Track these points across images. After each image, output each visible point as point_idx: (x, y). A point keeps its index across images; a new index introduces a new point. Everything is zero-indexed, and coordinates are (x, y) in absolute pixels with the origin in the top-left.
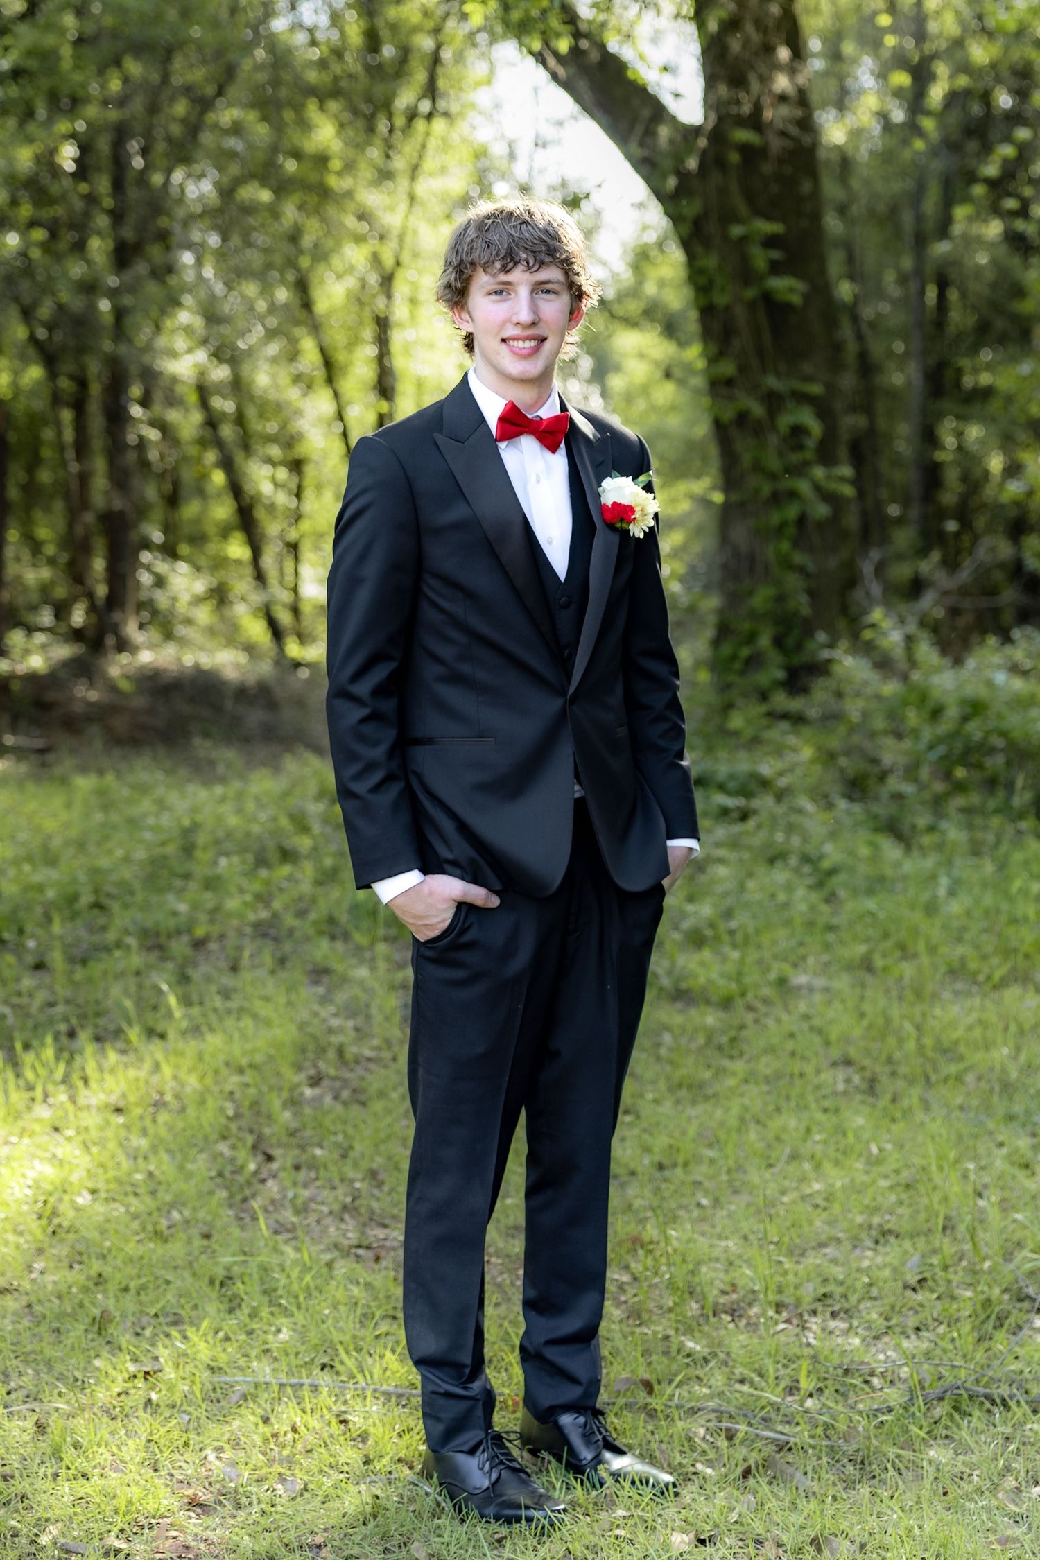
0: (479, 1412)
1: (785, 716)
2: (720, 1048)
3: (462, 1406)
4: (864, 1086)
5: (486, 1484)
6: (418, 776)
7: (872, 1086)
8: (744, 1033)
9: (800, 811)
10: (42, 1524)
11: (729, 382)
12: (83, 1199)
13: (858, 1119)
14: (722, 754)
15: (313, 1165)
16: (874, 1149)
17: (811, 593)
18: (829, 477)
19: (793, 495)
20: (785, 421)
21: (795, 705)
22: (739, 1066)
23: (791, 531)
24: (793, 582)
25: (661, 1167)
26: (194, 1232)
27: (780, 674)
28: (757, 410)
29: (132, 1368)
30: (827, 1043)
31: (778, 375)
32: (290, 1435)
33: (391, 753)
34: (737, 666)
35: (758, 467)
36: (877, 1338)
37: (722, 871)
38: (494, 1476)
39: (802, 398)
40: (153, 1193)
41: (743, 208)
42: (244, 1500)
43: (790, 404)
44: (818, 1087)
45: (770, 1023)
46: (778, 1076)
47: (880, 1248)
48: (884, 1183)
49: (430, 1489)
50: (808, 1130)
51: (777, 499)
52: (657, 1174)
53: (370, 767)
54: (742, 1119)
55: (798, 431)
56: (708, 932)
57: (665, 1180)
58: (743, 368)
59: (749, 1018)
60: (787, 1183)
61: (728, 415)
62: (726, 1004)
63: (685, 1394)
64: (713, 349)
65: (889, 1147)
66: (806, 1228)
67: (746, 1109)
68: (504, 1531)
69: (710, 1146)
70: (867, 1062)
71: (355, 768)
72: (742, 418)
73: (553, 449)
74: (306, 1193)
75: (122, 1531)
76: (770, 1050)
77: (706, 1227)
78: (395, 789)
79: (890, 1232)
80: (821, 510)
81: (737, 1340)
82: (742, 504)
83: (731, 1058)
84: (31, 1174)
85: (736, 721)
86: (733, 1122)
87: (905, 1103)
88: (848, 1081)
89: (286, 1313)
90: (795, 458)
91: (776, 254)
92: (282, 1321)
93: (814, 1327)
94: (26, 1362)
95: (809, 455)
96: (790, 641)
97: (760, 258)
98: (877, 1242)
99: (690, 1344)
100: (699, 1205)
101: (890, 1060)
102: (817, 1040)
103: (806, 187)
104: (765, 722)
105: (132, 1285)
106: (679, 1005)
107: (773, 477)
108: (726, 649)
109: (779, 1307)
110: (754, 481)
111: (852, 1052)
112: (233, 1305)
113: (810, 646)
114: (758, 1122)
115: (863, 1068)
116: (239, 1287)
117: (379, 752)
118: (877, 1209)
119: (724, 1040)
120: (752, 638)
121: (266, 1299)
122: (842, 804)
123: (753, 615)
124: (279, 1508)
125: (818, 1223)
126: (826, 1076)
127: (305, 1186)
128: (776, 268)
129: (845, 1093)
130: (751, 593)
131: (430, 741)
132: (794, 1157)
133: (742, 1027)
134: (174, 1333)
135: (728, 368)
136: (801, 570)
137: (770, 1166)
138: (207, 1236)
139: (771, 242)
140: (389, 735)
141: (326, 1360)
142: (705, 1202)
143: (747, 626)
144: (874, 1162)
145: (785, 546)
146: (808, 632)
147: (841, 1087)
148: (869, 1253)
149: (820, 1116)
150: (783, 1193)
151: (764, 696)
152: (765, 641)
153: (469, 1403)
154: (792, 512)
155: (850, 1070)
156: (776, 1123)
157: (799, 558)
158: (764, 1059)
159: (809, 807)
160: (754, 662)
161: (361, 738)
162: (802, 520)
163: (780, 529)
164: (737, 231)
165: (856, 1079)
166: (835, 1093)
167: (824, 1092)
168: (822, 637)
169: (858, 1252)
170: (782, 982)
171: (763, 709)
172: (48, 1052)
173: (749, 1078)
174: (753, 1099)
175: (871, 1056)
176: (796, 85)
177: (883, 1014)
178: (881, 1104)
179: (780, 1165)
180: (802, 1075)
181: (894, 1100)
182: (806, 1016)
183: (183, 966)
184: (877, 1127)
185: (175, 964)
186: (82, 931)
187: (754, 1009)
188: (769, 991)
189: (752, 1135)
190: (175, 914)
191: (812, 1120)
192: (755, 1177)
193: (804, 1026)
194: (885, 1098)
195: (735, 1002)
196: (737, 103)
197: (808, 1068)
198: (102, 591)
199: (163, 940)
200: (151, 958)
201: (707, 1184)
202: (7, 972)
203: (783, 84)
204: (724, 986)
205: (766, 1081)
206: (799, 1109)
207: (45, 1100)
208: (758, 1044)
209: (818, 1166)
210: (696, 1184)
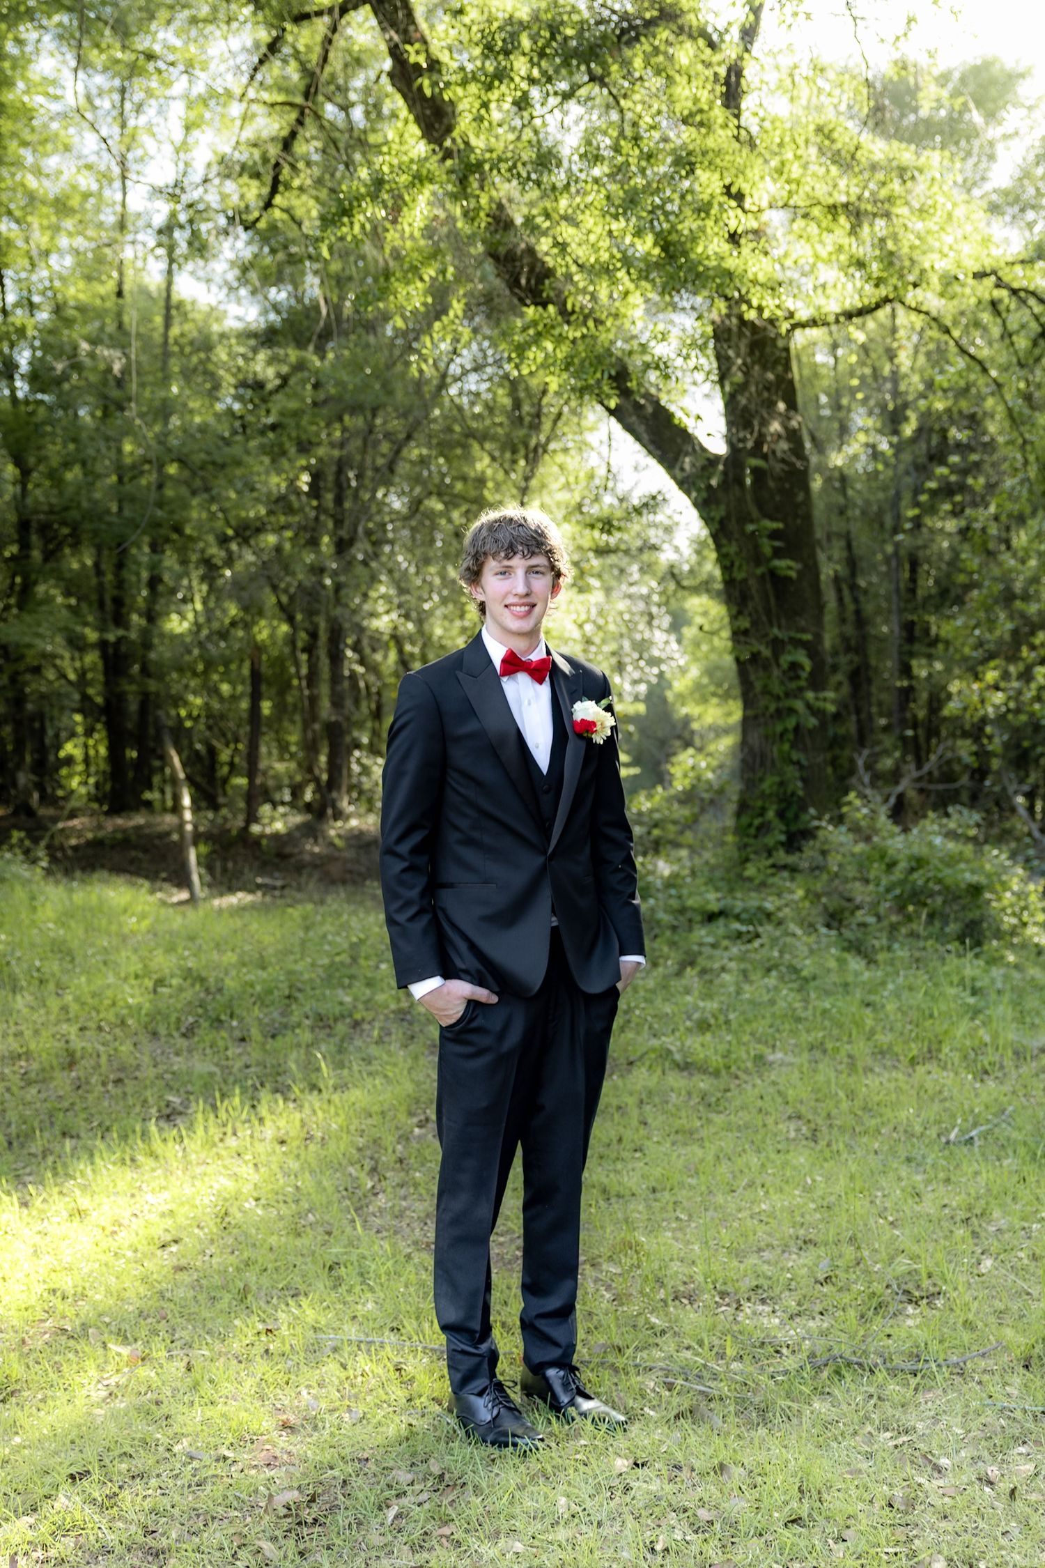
0: (486, 1366)
1: (784, 867)
2: (709, 1105)
3: (474, 1361)
4: (809, 1135)
5: (489, 1418)
6: (443, 910)
7: (814, 1136)
8: (728, 1095)
10: (178, 1437)
11: (745, 632)
12: (250, 1204)
13: (801, 1158)
14: (738, 895)
16: (809, 1181)
17: (803, 780)
18: (817, 699)
19: (791, 711)
20: (785, 659)
21: (790, 859)
22: (719, 1119)
23: (791, 736)
24: (791, 772)
25: (654, 1190)
26: (320, 1230)
27: (783, 838)
28: (766, 652)
29: (260, 1327)
30: (787, 1103)
31: (780, 627)
33: (423, 895)
34: (752, 831)
35: (766, 691)
36: (791, 1318)
37: (726, 977)
38: (495, 1412)
39: (798, 643)
40: (297, 1201)
41: (755, 512)
42: (320, 1425)
43: (789, 647)
44: (776, 1134)
45: (749, 1087)
46: (747, 1126)
47: (802, 1253)
48: (812, 1206)
50: (764, 1166)
51: (779, 714)
52: (651, 1196)
53: (407, 904)
54: (718, 1158)
55: (795, 666)
56: (712, 1021)
57: (656, 1200)
58: (755, 623)
59: (733, 1083)
60: (743, 1204)
61: (745, 655)
62: (716, 1074)
63: (645, 1355)
64: (734, 610)
65: (819, 1178)
66: (751, 1237)
67: (722, 1149)
69: (690, 1175)
70: (811, 1117)
71: (396, 905)
72: (755, 658)
73: (541, 682)
74: (404, 1203)
75: (232, 1444)
76: (743, 1107)
77: (679, 1235)
78: (425, 919)
79: (811, 1241)
80: (812, 721)
81: (691, 1318)
82: (755, 717)
83: (720, 1112)
84: (217, 1186)
86: (710, 1158)
87: (834, 1148)
88: (798, 1130)
89: (371, 1290)
90: (793, 685)
91: (778, 544)
93: (747, 1309)
94: (188, 1320)
95: (803, 683)
96: (790, 814)
97: (767, 546)
98: (801, 1249)
99: (654, 1320)
100: (677, 1219)
101: (829, 1116)
102: (779, 1100)
103: (800, 497)
104: (770, 871)
105: (270, 1266)
106: (685, 1074)
107: (778, 698)
108: (745, 820)
109: (723, 1295)
110: (763, 702)
111: (803, 1110)
112: (337, 1283)
113: (804, 817)
114: (729, 1159)
115: (809, 1121)
116: (342, 1271)
117: (414, 893)
118: (802, 1225)
119: (713, 1099)
120: (762, 812)
121: (359, 1279)
122: (823, 930)
123: (763, 796)
124: (343, 1431)
125: (760, 1234)
126: (782, 1127)
127: (405, 1198)
128: (778, 554)
129: (794, 1140)
130: (762, 780)
131: (451, 886)
132: (751, 1185)
133: (727, 1090)
134: (291, 1302)
135: (744, 624)
136: (798, 764)
137: (733, 1191)
138: (329, 1233)
139: (773, 535)
140: (421, 882)
141: (395, 1324)
142: (682, 1216)
143: (759, 803)
144: (808, 1190)
145: (786, 746)
146: (803, 808)
147: (792, 1134)
148: (795, 1257)
149: (773, 1156)
150: (740, 1210)
151: (769, 852)
152: (771, 814)
153: (478, 1359)
154: (791, 723)
155: (800, 1122)
156: (741, 1161)
157: (795, 755)
158: (740, 1114)
159: (798, 931)
160: (764, 829)
161: (402, 883)
162: (797, 729)
163: (781, 737)
164: (751, 528)
165: (804, 1129)
166: (788, 1139)
167: (778, 1138)
168: (812, 811)
169: (786, 1255)
170: (759, 1059)
171: (769, 862)
172: (237, 1101)
173: (728, 1128)
174: (727, 1142)
175: (816, 1112)
176: (785, 427)
177: (828, 1082)
178: (819, 1148)
179: (740, 1190)
180: (765, 1125)
181: (828, 1145)
182: (774, 1083)
183: (342, 1041)
184: (813, 1165)
185: (337, 1039)
186: (276, 1015)
187: (737, 1077)
188: (749, 1065)
189: (724, 1168)
190: (341, 1003)
191: (768, 1158)
192: (720, 1199)
193: (771, 1090)
194: (823, 1143)
195: (723, 1072)
196: (744, 440)
197: (770, 1121)
198: (325, 777)
199: (331, 1022)
200: (322, 1034)
201: (685, 1203)
202: (221, 1043)
203: (775, 426)
204: (716, 1061)
205: (739, 1129)
206: (759, 1151)
207: (235, 1134)
208: (737, 1103)
209: (767, 1193)
210: (677, 1203)
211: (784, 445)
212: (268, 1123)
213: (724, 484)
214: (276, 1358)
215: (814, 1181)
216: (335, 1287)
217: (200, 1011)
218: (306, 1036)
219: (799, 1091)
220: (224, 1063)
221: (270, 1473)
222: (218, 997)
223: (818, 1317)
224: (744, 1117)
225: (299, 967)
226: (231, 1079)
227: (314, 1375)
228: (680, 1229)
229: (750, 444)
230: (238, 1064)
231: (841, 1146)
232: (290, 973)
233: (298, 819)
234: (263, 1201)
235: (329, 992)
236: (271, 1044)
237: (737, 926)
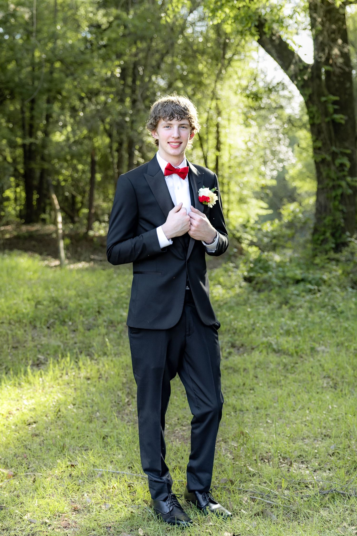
0: (166, 487)
1: (333, 259)
2: (287, 370)
3: (160, 485)
4: (333, 385)
5: (168, 511)
7: (335, 387)
8: (297, 365)
9: (335, 291)
10: (25, 512)
11: (319, 149)
12: (70, 407)
13: (328, 396)
14: (311, 271)
16: (330, 407)
17: (345, 219)
18: (352, 181)
19: (340, 186)
20: (338, 162)
21: (337, 256)
23: (339, 198)
24: (339, 215)
25: (257, 408)
26: (102, 420)
27: (333, 246)
28: (329, 158)
29: (69, 464)
30: (324, 370)
31: (336, 146)
32: (111, 490)
34: (319, 242)
35: (328, 176)
36: (315, 471)
37: (301, 310)
38: (171, 508)
39: (344, 154)
40: (92, 407)
41: (326, 92)
42: (91, 510)
43: (340, 156)
44: (317, 385)
45: (307, 362)
46: (304, 381)
47: (323, 441)
48: (330, 419)
49: (151, 511)
50: (309, 399)
51: (334, 188)
52: (256, 411)
54: (289, 395)
55: (342, 165)
56: (293, 330)
57: (257, 413)
58: (324, 144)
59: (299, 360)
60: (298, 417)
61: (319, 159)
62: (292, 355)
63: (244, 485)
64: (315, 138)
65: (335, 406)
66: (300, 433)
67: (291, 391)
68: (170, 527)
69: (275, 402)
70: (334, 377)
72: (323, 161)
73: (184, 178)
75: (50, 517)
76: (303, 371)
77: (266, 430)
79: (328, 435)
80: (350, 191)
81: (268, 469)
82: (323, 189)
83: (291, 373)
84: (56, 398)
85: (317, 260)
86: (285, 394)
87: (344, 392)
88: (328, 383)
89: (121, 449)
90: (341, 174)
91: (336, 107)
92: (120, 452)
93: (295, 466)
94: (36, 459)
95: (346, 173)
96: (337, 235)
97: (331, 108)
98: (323, 439)
99: (250, 469)
100: (267, 422)
101: (343, 377)
102: (320, 369)
103: (348, 85)
104: (327, 261)
105: (76, 436)
106: (278, 355)
107: (333, 180)
108: (316, 237)
109: (284, 458)
110: (326, 182)
111: (331, 374)
112: (106, 445)
113: (344, 236)
114: (294, 395)
115: (333, 379)
116: (109, 440)
118: (325, 427)
119: (290, 367)
120: (324, 233)
121: (116, 444)
122: (350, 290)
123: (325, 226)
124: (101, 514)
125: (304, 431)
126: (320, 381)
128: (336, 111)
129: (325, 388)
130: (325, 218)
131: (141, 273)
132: (303, 408)
133: (296, 363)
134: (84, 453)
135: (319, 144)
136: (342, 211)
137: (294, 410)
138: (105, 422)
139: (335, 103)
141: (130, 465)
142: (269, 421)
143: (323, 229)
144: (329, 411)
145: (337, 203)
146: (344, 232)
147: (325, 385)
148: (320, 442)
149: (314, 394)
150: (296, 420)
151: (327, 252)
152: (328, 234)
153: (162, 484)
154: (339, 192)
155: (329, 380)
156: (300, 396)
157: (341, 207)
158: (301, 374)
159: (338, 290)
160: (325, 241)
162: (342, 195)
163: (335, 197)
164: (323, 99)
165: (331, 383)
166: (322, 387)
167: (318, 387)
168: (348, 234)
169: (316, 441)
170: (313, 349)
171: (327, 257)
172: (68, 359)
173: (295, 381)
174: (294, 388)
175: (337, 375)
176: (341, 52)
177: (343, 361)
178: (336, 392)
179: (297, 410)
180: (312, 380)
181: (341, 391)
182: (319, 361)
183: (120, 333)
184: (333, 400)
185: (118, 332)
186: (91, 320)
187: (302, 357)
188: (308, 352)
189: (291, 400)
190: (121, 316)
191: (312, 396)
192: (288, 414)
193: (317, 364)
194: (339, 390)
195: (295, 355)
196: (321, 57)
197: (315, 378)
199: (116, 324)
200: (111, 329)
201: (271, 415)
202: (64, 332)
203: (336, 51)
204: (292, 349)
205: (300, 382)
206: (308, 392)
207: (67, 374)
208: (300, 369)
209: (310, 412)
210: (267, 415)
211: (340, 60)
212: (82, 370)
213: (311, 79)
214: (74, 478)
215: (333, 407)
216: (105, 447)
217: (56, 317)
218: (103, 331)
219: (329, 365)
220: (65, 341)
221: (67, 531)
222: (65, 311)
223: (328, 471)
224: (303, 376)
225: (103, 298)
226: (68, 349)
227: (91, 487)
228: (268, 427)
229: (323, 59)
230: (71, 342)
231: (347, 391)
232: (99, 301)
234: (77, 406)
235: (116, 310)
236: (87, 333)
237: (309, 286)
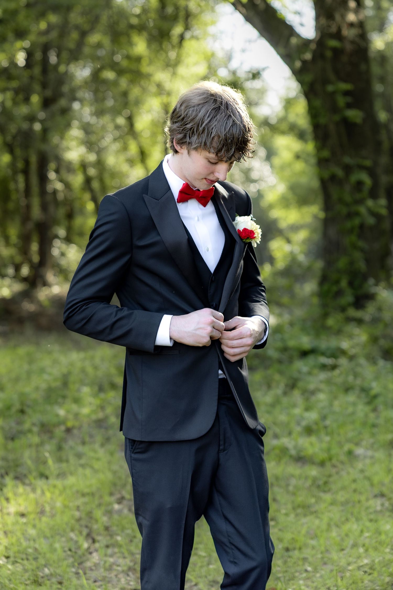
1: (354, 320)
2: (318, 487)
4: (391, 508)
8: (331, 479)
11: (327, 160)
13: (387, 526)
14: (323, 338)
15: (116, 545)
17: (366, 260)
18: (375, 205)
19: (357, 214)
20: (354, 178)
21: (358, 314)
22: (328, 497)
23: (357, 231)
24: (357, 255)
26: (54, 580)
27: (351, 299)
28: (340, 173)
30: (372, 485)
31: (350, 156)
34: (331, 295)
35: (341, 200)
37: (320, 396)
39: (361, 168)
40: (36, 559)
41: (332, 76)
43: (356, 170)
44: (367, 508)
45: (344, 473)
46: (346, 502)
50: (362, 531)
51: (350, 216)
52: (286, 554)
54: (329, 525)
55: (360, 184)
56: (315, 427)
57: (290, 557)
58: (333, 154)
59: (334, 471)
60: (351, 559)
61: (326, 175)
62: (322, 464)
64: (319, 144)
66: (360, 584)
67: (331, 519)
69: (312, 539)
72: (333, 177)
74: (111, 560)
76: (344, 488)
77: (309, 583)
80: (371, 221)
82: (333, 218)
83: (325, 492)
85: (330, 322)
86: (324, 527)
88: (382, 505)
90: (358, 196)
91: (349, 99)
95: (365, 194)
96: (356, 283)
97: (341, 101)
100: (306, 571)
102: (367, 483)
103: (363, 67)
104: (344, 322)
106: (299, 464)
107: (348, 205)
108: (326, 287)
110: (338, 207)
111: (385, 490)
113: (366, 286)
114: (337, 526)
115: (390, 498)
119: (321, 483)
120: (337, 282)
122: (381, 363)
123: (339, 271)
125: (366, 582)
126: (372, 502)
127: (111, 556)
128: (349, 106)
129: (381, 511)
130: (337, 260)
132: (355, 545)
133: (330, 476)
135: (326, 153)
136: (362, 250)
137: (343, 550)
138: (60, 583)
139: (346, 93)
142: (309, 569)
143: (335, 276)
145: (354, 238)
146: (365, 279)
147: (379, 508)
149: (368, 524)
150: (349, 564)
151: (343, 309)
152: (344, 283)
154: (357, 221)
155: (384, 500)
156: (346, 527)
157: (360, 244)
158: (341, 493)
159: (365, 363)
160: (339, 293)
162: (362, 226)
163: (351, 231)
164: (330, 88)
165: (387, 504)
166: (376, 511)
167: (371, 510)
168: (371, 281)
170: (350, 453)
171: (343, 316)
173: (333, 503)
174: (335, 514)
179: (348, 549)
180: (359, 502)
182: (362, 471)
183: (60, 442)
185: (56, 441)
186: (13, 424)
187: (336, 467)
188: (344, 458)
189: (334, 533)
190: (57, 415)
191: (364, 525)
192: (334, 556)
193: (361, 476)
195: (327, 463)
197: (363, 498)
198: (36, 258)
199: (51, 429)
200: (46, 437)
201: (310, 559)
203: (350, 18)
204: (321, 455)
205: (341, 504)
206: (357, 520)
208: (338, 485)
209: (367, 550)
210: (305, 559)
212: (12, 502)
224: (344, 495)
228: (307, 579)
232: (22, 395)
233: (18, 287)
234: (12, 559)
235: (48, 408)
236: (11, 445)
237: (323, 360)
